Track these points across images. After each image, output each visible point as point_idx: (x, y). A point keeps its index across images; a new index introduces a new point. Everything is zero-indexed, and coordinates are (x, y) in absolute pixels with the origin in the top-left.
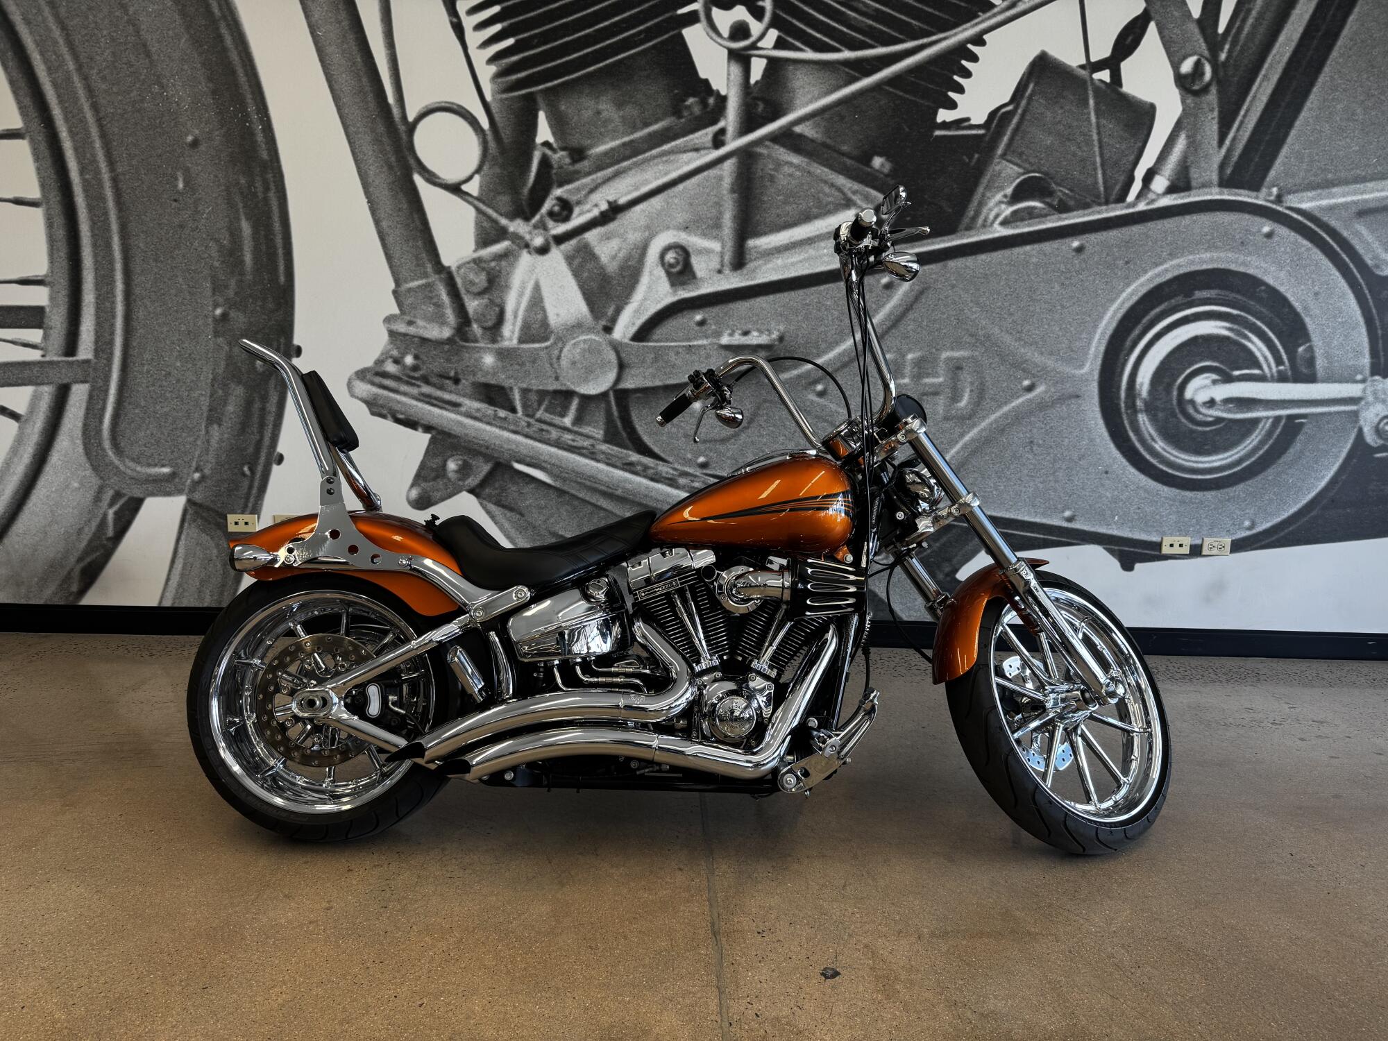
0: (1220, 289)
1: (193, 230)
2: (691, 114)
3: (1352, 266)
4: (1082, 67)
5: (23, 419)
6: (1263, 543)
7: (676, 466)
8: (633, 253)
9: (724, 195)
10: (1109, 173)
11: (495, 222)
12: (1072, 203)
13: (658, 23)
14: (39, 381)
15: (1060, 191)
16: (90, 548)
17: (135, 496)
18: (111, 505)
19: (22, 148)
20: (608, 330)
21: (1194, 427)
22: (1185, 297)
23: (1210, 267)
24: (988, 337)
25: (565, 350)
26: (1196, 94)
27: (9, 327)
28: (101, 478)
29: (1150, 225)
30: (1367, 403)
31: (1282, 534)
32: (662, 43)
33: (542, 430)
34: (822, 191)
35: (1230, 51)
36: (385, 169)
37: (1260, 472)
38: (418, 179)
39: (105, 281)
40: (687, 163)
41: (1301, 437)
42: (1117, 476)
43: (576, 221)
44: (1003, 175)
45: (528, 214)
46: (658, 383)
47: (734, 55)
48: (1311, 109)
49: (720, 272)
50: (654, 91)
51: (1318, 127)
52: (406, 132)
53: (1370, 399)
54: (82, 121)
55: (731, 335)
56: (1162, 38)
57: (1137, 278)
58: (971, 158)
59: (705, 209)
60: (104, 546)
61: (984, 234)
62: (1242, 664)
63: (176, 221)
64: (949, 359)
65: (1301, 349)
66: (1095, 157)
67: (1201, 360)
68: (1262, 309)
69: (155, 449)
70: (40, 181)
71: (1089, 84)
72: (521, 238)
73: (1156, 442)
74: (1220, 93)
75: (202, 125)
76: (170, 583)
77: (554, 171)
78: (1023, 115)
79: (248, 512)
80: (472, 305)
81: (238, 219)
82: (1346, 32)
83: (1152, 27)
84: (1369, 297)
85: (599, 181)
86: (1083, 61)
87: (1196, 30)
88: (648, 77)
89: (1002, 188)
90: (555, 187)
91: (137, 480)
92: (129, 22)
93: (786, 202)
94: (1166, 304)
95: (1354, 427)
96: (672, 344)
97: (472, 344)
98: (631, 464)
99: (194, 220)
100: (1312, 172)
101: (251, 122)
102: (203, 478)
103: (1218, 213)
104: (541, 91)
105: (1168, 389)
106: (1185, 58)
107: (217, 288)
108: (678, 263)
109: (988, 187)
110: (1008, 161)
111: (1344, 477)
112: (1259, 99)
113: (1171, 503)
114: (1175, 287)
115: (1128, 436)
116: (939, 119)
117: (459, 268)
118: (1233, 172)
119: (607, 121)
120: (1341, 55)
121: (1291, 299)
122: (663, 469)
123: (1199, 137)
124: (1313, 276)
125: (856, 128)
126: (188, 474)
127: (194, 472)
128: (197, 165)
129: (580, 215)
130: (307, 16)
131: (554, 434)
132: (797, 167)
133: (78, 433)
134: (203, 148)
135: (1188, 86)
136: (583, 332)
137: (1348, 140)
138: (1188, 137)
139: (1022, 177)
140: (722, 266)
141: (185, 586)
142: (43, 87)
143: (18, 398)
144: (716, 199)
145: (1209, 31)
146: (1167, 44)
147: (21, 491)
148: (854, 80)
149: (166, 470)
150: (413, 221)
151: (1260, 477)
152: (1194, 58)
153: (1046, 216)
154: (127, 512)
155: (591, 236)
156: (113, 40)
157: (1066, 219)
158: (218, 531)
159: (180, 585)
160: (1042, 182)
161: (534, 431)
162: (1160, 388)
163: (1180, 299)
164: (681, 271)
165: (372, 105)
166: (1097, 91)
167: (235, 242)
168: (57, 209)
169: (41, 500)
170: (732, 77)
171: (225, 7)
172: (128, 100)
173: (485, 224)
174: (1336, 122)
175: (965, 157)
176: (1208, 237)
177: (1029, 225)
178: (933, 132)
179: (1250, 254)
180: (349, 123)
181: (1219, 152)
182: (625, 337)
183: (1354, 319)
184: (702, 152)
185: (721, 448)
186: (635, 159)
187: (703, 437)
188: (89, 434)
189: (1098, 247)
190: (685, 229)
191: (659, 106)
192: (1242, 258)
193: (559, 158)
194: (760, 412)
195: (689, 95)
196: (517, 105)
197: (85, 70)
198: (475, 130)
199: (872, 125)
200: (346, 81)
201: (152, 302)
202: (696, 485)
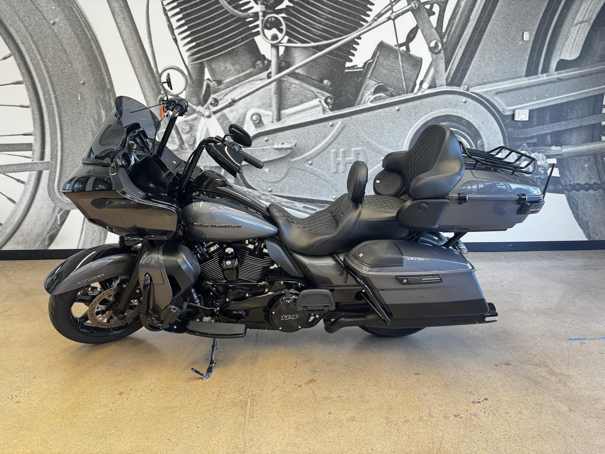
0: (448, 121)
1: (84, 114)
2: (259, 67)
3: (495, 112)
4: (396, 46)
5: (26, 184)
7: (261, 192)
8: (241, 116)
9: (272, 95)
10: (407, 82)
11: (191, 107)
12: (395, 94)
13: (246, 36)
14: (31, 170)
16: (51, 229)
17: (67, 209)
18: (59, 213)
19: (23, 87)
23: (445, 114)
24: (368, 142)
26: (436, 53)
27: (20, 151)
28: (55, 203)
29: (423, 100)
32: (247, 42)
34: (307, 93)
35: (447, 38)
36: (151, 90)
39: (53, 134)
40: (259, 84)
43: (220, 106)
44: (370, 85)
45: (203, 104)
47: (273, 45)
48: (477, 57)
50: (245, 59)
51: (480, 64)
52: (158, 77)
54: (43, 77)
55: (278, 144)
56: (423, 34)
57: (419, 119)
58: (358, 79)
59: (266, 100)
60: (56, 228)
61: (364, 106)
63: (78, 111)
64: (355, 151)
65: (479, 142)
66: (402, 77)
68: (464, 128)
70: (29, 99)
71: (398, 51)
72: (201, 113)
74: (445, 53)
75: (86, 77)
76: (81, 240)
77: (212, 89)
78: (376, 63)
80: (185, 137)
81: (100, 110)
82: (487, 30)
83: (419, 31)
84: (502, 122)
85: (228, 92)
86: (396, 44)
87: (435, 31)
88: (243, 54)
89: (370, 89)
90: (212, 94)
91: (68, 204)
92: (59, 41)
93: (294, 97)
96: (256, 148)
97: (185, 151)
99: (85, 111)
100: (479, 80)
101: (103, 75)
103: (446, 95)
104: (206, 61)
106: (432, 41)
108: (257, 120)
109: (365, 89)
110: (372, 80)
112: (459, 55)
114: (433, 122)
116: (347, 66)
117: (179, 124)
118: (451, 81)
119: (230, 70)
120: (486, 38)
121: (474, 124)
122: (256, 193)
123: (438, 69)
124: (482, 116)
125: (317, 70)
128: (85, 91)
129: (221, 104)
130: (122, 38)
132: (298, 85)
133: (46, 187)
134: (87, 85)
135: (433, 51)
137: (491, 68)
138: (434, 69)
139: (377, 85)
140: (273, 120)
141: (86, 241)
142: (29, 66)
143: (24, 176)
144: (270, 97)
145: (440, 31)
146: (425, 36)
147: (26, 209)
148: (315, 53)
152: (435, 41)
153: (386, 98)
154: (64, 215)
155: (226, 111)
156: (54, 48)
157: (393, 99)
159: (84, 241)
160: (384, 87)
164: (259, 123)
165: (146, 68)
166: (401, 54)
167: (100, 118)
168: (36, 108)
169: (33, 212)
170: (273, 54)
171: (93, 35)
172: (60, 69)
174: (486, 62)
175: (356, 79)
176: (444, 104)
177: (380, 102)
178: (344, 70)
179: (459, 109)
180: (138, 74)
181: (445, 74)
183: (497, 130)
184: (264, 80)
185: (276, 185)
186: (240, 84)
187: (269, 181)
188: (50, 188)
189: (405, 109)
190: (259, 108)
191: (247, 65)
192: (456, 110)
193: (213, 84)
194: (290, 172)
195: (257, 60)
196: (197, 66)
197: (44, 59)
198: (183, 75)
199: (323, 69)
200: (136, 59)
201: (71, 140)
202: (268, 198)
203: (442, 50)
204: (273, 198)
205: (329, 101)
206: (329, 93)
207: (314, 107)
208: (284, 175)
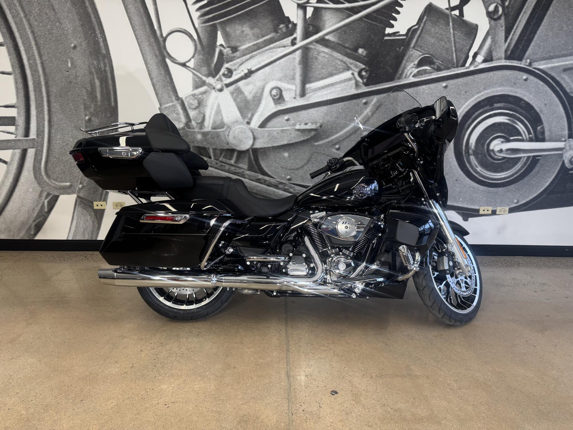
0: (505, 103)
1: (75, 84)
2: (282, 32)
3: (561, 92)
4: (447, 9)
5: (8, 164)
6: (522, 209)
7: (278, 180)
8: (259, 91)
9: (296, 66)
10: (458, 54)
11: (201, 78)
12: (442, 67)
14: (14, 148)
15: (437, 62)
16: (38, 216)
17: (56, 194)
18: (46, 198)
19: (4, 49)
20: (248, 123)
21: (494, 161)
22: (491, 106)
23: (501, 93)
25: (231, 132)
26: (495, 20)
27: (1, 125)
28: (42, 187)
29: (476, 76)
30: (566, 150)
31: (530, 205)
33: (222, 166)
34: (338, 64)
35: (510, 1)
36: (154, 57)
37: (521, 180)
38: (168, 61)
39: (39, 106)
40: (280, 52)
41: (538, 165)
42: (461, 182)
43: (234, 77)
44: (413, 56)
45: (214, 75)
46: (270, 145)
47: (299, 6)
48: (544, 26)
49: (295, 98)
50: (266, 22)
51: (547, 33)
52: (162, 41)
53: (568, 148)
54: (27, 39)
55: (300, 125)
57: (470, 99)
58: (400, 48)
59: (288, 72)
60: (44, 215)
61: (406, 81)
62: (513, 259)
63: (68, 80)
65: (539, 128)
66: (452, 47)
67: (497, 133)
68: (523, 111)
69: (63, 175)
70: (11, 64)
71: (450, 16)
72: (211, 85)
73: (478, 167)
74: (506, 19)
75: (78, 39)
76: (72, 229)
77: (225, 57)
78: (422, 30)
79: (102, 200)
80: (192, 114)
81: (94, 79)
84: (568, 105)
85: (244, 60)
86: (448, 7)
88: (264, 16)
89: (413, 61)
90: (225, 63)
91: (56, 188)
93: (322, 68)
94: (482, 109)
95: (561, 160)
96: (276, 129)
97: (192, 130)
98: (259, 179)
99: (76, 80)
100: (544, 53)
101: (98, 38)
102: (83, 187)
103: (504, 71)
104: (219, 23)
105: (483, 145)
106: (490, 4)
107: (86, 108)
108: (277, 95)
109: (407, 61)
110: (416, 50)
111: (556, 181)
112: (522, 22)
113: (484, 193)
114: (486, 102)
115: (466, 165)
116: (386, 32)
117: (186, 98)
118: (511, 53)
119: (247, 35)
120: (557, 2)
121: (535, 107)
122: (273, 181)
123: (496, 38)
124: (544, 97)
125: (351, 37)
126: (77, 185)
127: (79, 184)
128: (77, 56)
129: (236, 75)
131: (227, 167)
132: (327, 53)
133: (31, 169)
134: (78, 49)
135: (492, 17)
136: (238, 124)
137: (560, 39)
138: (492, 38)
139: (422, 57)
140: (296, 96)
141: (77, 231)
142: (11, 24)
143: (6, 154)
144: (293, 67)
147: (9, 193)
148: (350, 16)
149: (68, 184)
150: (167, 79)
151: (521, 182)
152: (495, 4)
153: (431, 73)
154: (53, 201)
155: (241, 84)
157: (440, 74)
158: (90, 209)
159: (75, 231)
160: (430, 58)
161: (219, 166)
162: (480, 145)
163: (488, 108)
164: (279, 98)
165: (148, 30)
166: (453, 19)
167: (93, 89)
168: (19, 76)
169: (17, 197)
170: (299, 16)
172: (46, 29)
173: (197, 79)
174: (555, 31)
175: (397, 48)
176: (500, 81)
177: (425, 77)
178: (383, 38)
179: (518, 88)
180: (139, 37)
181: (505, 44)
182: (255, 126)
183: (561, 115)
184: (287, 48)
185: (297, 172)
186: (258, 51)
187: (289, 167)
188: (36, 169)
189: (453, 86)
190: (280, 80)
191: (268, 28)
192: (514, 90)
193: (227, 51)
194: (313, 157)
195: (281, 24)
196: (209, 29)
197: (28, 17)
198: (191, 40)
199: (358, 35)
200: (137, 19)
201: (60, 114)
202: (286, 187)
203: (503, 15)
204: (292, 188)
205: (364, 73)
206: (364, 64)
207: (345, 81)
208: (306, 161)
